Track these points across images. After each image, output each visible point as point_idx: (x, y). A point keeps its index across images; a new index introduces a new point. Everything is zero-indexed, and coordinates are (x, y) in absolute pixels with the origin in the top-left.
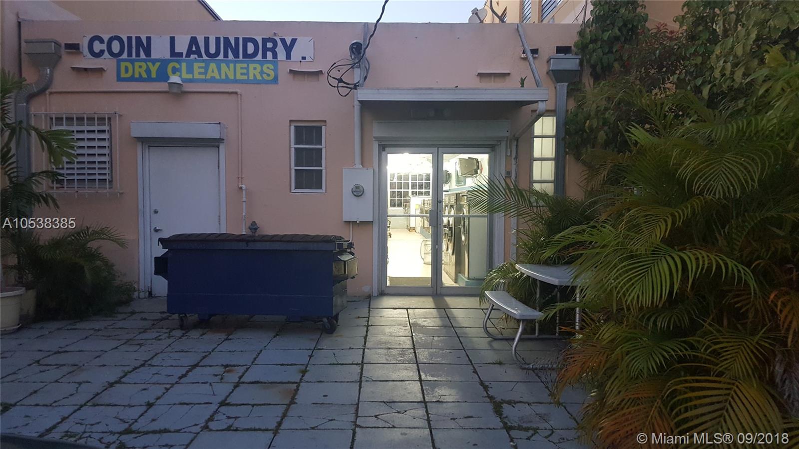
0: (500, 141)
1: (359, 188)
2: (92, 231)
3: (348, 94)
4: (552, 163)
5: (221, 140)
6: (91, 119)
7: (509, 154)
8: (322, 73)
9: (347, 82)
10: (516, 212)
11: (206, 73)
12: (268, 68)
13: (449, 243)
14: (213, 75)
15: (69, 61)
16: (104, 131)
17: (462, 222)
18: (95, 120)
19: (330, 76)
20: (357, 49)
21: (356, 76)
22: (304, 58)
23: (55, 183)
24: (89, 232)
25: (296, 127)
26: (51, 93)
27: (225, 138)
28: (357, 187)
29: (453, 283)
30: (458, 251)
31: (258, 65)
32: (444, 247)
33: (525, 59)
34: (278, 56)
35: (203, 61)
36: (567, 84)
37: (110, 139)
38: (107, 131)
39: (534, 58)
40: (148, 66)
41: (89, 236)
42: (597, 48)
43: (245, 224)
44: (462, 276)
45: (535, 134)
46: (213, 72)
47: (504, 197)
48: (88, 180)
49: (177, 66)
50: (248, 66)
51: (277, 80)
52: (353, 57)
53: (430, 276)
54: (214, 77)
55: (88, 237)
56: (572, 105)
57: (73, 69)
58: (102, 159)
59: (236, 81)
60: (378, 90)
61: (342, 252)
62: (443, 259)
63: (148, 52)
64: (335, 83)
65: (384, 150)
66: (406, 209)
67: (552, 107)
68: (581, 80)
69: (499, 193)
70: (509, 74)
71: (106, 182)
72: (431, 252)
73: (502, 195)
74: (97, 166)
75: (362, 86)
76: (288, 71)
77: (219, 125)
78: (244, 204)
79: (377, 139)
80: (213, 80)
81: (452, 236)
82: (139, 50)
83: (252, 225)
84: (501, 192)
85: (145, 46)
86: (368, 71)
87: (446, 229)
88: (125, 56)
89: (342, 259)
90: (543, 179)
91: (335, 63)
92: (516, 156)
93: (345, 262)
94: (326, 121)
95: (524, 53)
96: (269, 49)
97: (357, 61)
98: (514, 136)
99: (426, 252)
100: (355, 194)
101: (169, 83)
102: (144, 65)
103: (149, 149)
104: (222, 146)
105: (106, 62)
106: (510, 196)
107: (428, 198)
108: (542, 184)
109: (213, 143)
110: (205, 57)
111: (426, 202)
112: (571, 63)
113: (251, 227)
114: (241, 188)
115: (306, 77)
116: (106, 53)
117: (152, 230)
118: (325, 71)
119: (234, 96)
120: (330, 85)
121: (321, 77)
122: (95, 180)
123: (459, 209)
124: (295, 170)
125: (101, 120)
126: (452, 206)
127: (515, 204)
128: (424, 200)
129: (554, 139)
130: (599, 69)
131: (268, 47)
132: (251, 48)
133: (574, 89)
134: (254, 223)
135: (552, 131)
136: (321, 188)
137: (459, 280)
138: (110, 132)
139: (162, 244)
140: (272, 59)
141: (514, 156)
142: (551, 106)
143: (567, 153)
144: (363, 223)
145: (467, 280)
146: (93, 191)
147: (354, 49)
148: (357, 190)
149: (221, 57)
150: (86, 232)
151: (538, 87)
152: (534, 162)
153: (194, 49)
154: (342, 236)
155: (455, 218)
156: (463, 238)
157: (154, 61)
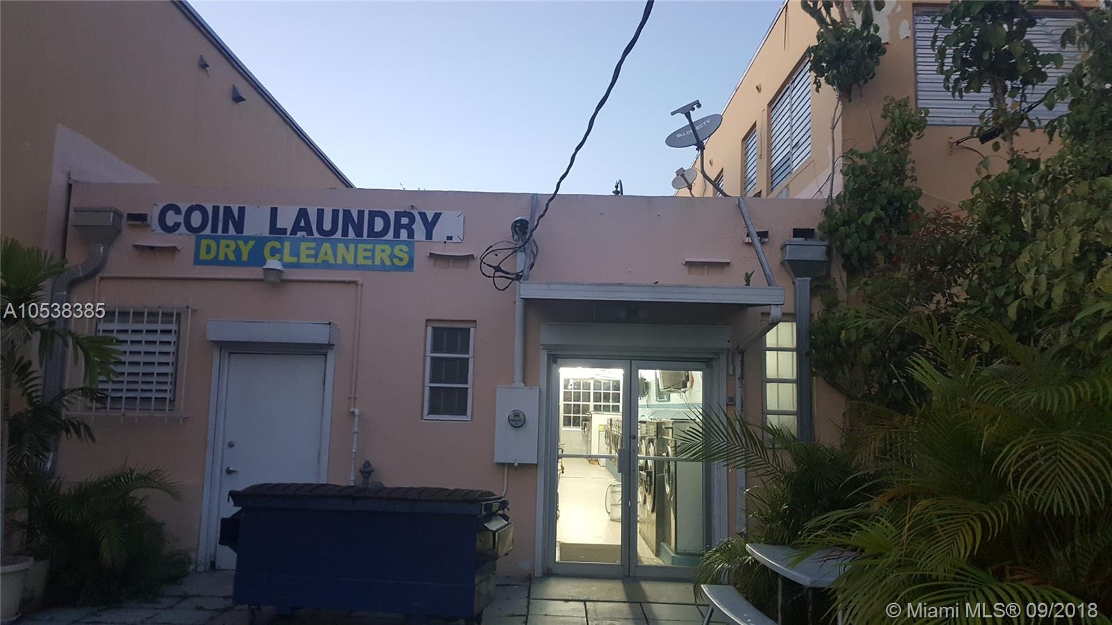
0: (718, 354)
1: (518, 416)
2: (138, 474)
3: (507, 287)
4: (793, 387)
5: (330, 346)
6: (153, 315)
7: (731, 373)
8: (474, 258)
9: (508, 271)
10: (744, 461)
11: (316, 256)
12: (401, 250)
13: (647, 494)
14: (326, 258)
15: (132, 237)
16: (169, 332)
17: (666, 466)
18: (158, 316)
19: (484, 263)
20: (521, 228)
21: (520, 262)
22: (450, 238)
23: (94, 402)
24: (134, 476)
25: (434, 328)
26: (102, 279)
27: (336, 343)
28: (517, 414)
29: (653, 556)
30: (660, 507)
31: (387, 246)
32: (640, 498)
33: (750, 244)
34: (415, 234)
35: (314, 240)
36: (809, 279)
37: (177, 343)
38: (173, 332)
39: (762, 243)
40: (237, 246)
41: (132, 480)
42: (851, 232)
43: (355, 465)
44: (667, 548)
45: (768, 346)
46: (326, 254)
47: (725, 440)
48: (141, 398)
49: (278, 245)
50: (374, 247)
51: (413, 266)
52: (516, 237)
53: (620, 544)
54: (328, 261)
55: (130, 482)
56: (818, 307)
57: (136, 247)
58: (163, 370)
59: (356, 267)
60: (549, 284)
61: (491, 516)
62: (638, 513)
63: (239, 227)
64: (490, 272)
65: (555, 362)
66: (586, 430)
67: (791, 310)
68: (828, 276)
69: (718, 434)
70: (728, 264)
71: (165, 401)
72: (620, 502)
73: (723, 436)
74: (155, 379)
75: (527, 280)
76: (428, 254)
77: (328, 326)
78: (355, 436)
79: (545, 347)
80: (326, 265)
81: (651, 484)
82: (228, 224)
83: (364, 466)
84: (722, 432)
85: (235, 219)
86: (535, 257)
87: (643, 472)
88: (208, 231)
89: (490, 528)
90: (780, 409)
91: (491, 247)
92: (741, 376)
93: (494, 532)
94: (476, 321)
95: (748, 236)
96: (404, 226)
97: (520, 243)
98: (738, 347)
99: (613, 503)
100: (513, 424)
101: (264, 269)
102: (233, 244)
103: (229, 356)
104: (331, 356)
105: (183, 239)
106: (734, 440)
107: (618, 417)
108: (780, 416)
109: (319, 350)
110: (316, 235)
111: (613, 422)
112: (814, 251)
113: (363, 469)
114: (353, 413)
115: (451, 262)
116: (183, 227)
117: (224, 470)
118: (478, 254)
119: (353, 286)
120: (484, 274)
121: (471, 263)
122: (151, 398)
123: (662, 444)
124: (431, 387)
125: (167, 316)
126: (651, 441)
127: (740, 451)
128: (611, 420)
129: (795, 353)
130: (854, 260)
131: (402, 223)
132: (379, 224)
133: (821, 286)
134: (367, 464)
135: (790, 342)
136: (464, 413)
137: (662, 553)
138: (178, 332)
139: (233, 499)
140: (407, 239)
141: (738, 374)
142: (789, 309)
143: (813, 374)
144: (522, 466)
145: (674, 555)
146: (145, 414)
147: (517, 228)
148: (516, 418)
149: (339, 235)
150: (129, 476)
151: (769, 285)
152: (768, 385)
153: (302, 224)
154: (492, 491)
155: (655, 461)
156: (668, 489)
157: (247, 240)
